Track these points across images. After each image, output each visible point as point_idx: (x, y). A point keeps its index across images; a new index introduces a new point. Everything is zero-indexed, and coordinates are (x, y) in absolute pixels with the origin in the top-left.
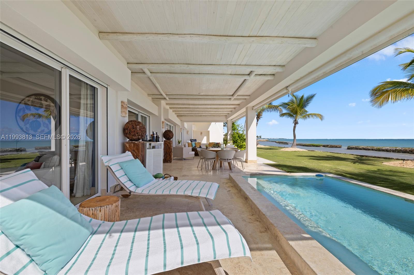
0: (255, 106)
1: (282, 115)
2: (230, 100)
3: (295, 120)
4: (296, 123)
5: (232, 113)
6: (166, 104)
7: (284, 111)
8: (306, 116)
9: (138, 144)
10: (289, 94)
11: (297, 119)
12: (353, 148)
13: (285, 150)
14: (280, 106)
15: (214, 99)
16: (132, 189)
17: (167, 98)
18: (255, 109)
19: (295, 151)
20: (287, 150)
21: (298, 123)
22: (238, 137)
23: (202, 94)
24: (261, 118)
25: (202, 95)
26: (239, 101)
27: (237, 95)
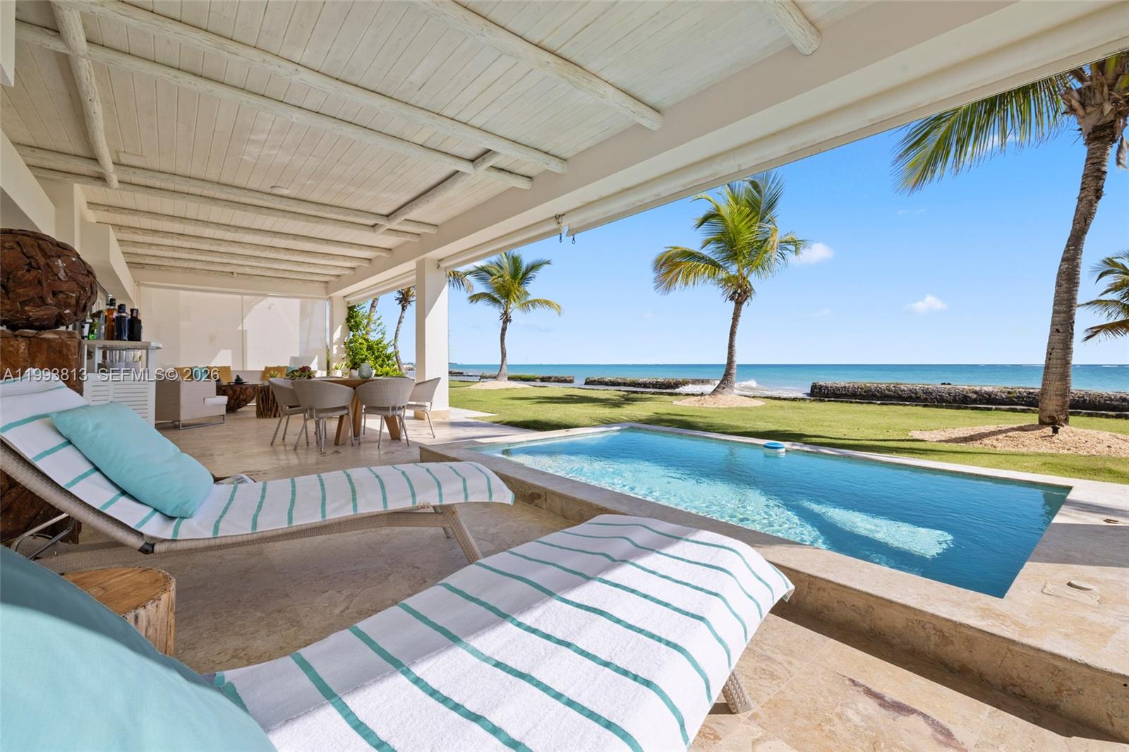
0: (445, 258)
1: (475, 298)
2: (375, 232)
3: (506, 313)
4: (506, 319)
5: (356, 274)
6: (88, 203)
7: (479, 288)
8: (529, 305)
9: (63, 344)
10: (561, 234)
11: (510, 310)
12: (595, 381)
13: (483, 388)
14: (470, 273)
15: (318, 219)
16: (154, 527)
17: (114, 178)
18: (446, 268)
19: (507, 389)
20: (488, 388)
21: (510, 321)
22: (367, 350)
23: (286, 192)
24: (412, 301)
25: (281, 196)
26: (398, 239)
27: (406, 220)
